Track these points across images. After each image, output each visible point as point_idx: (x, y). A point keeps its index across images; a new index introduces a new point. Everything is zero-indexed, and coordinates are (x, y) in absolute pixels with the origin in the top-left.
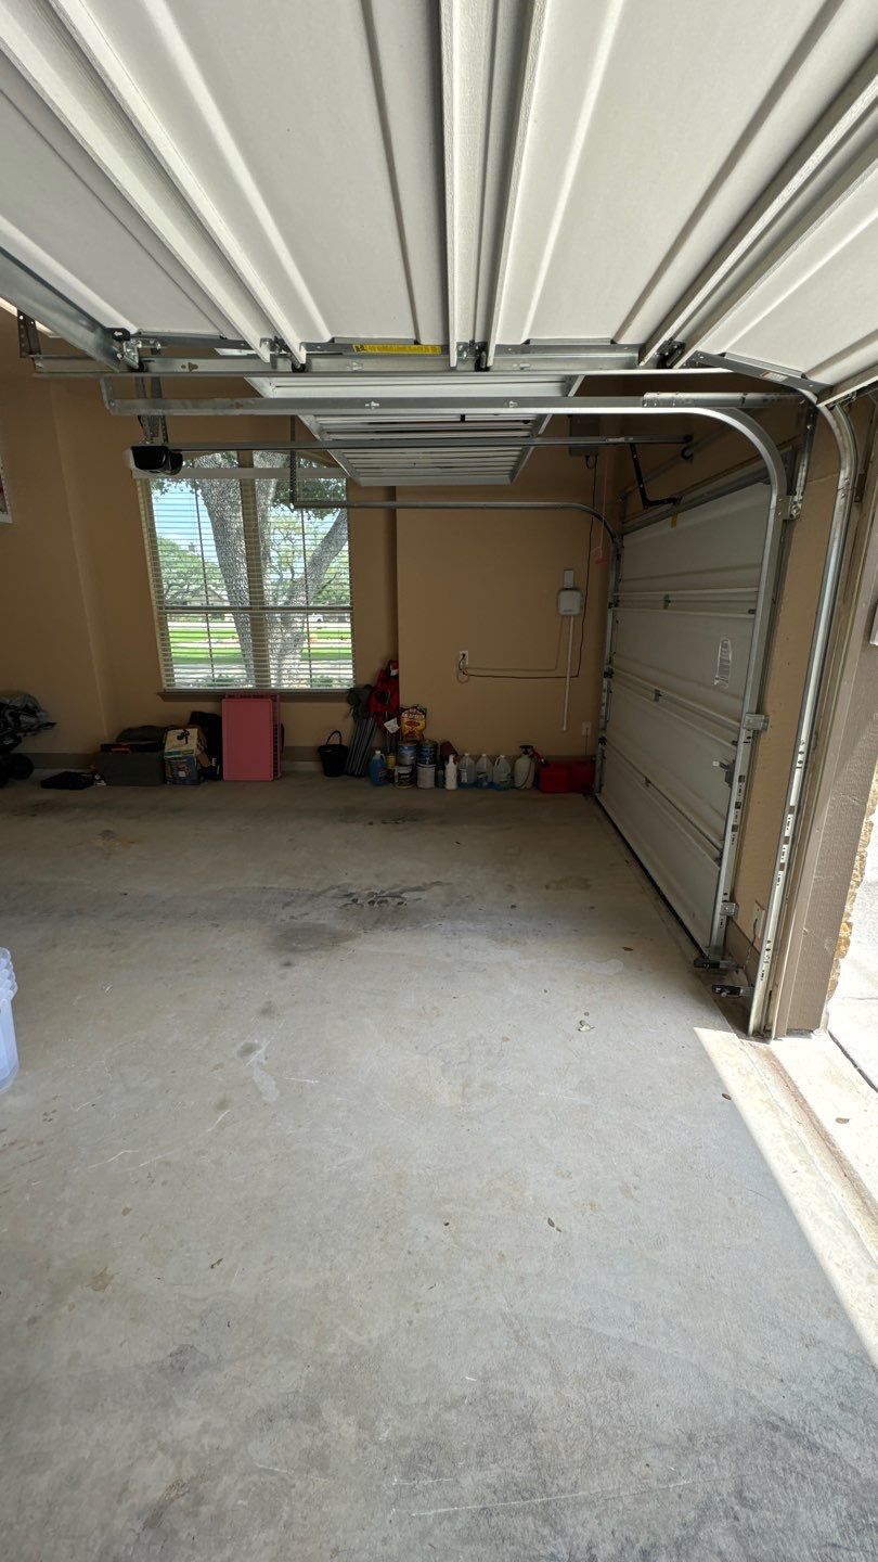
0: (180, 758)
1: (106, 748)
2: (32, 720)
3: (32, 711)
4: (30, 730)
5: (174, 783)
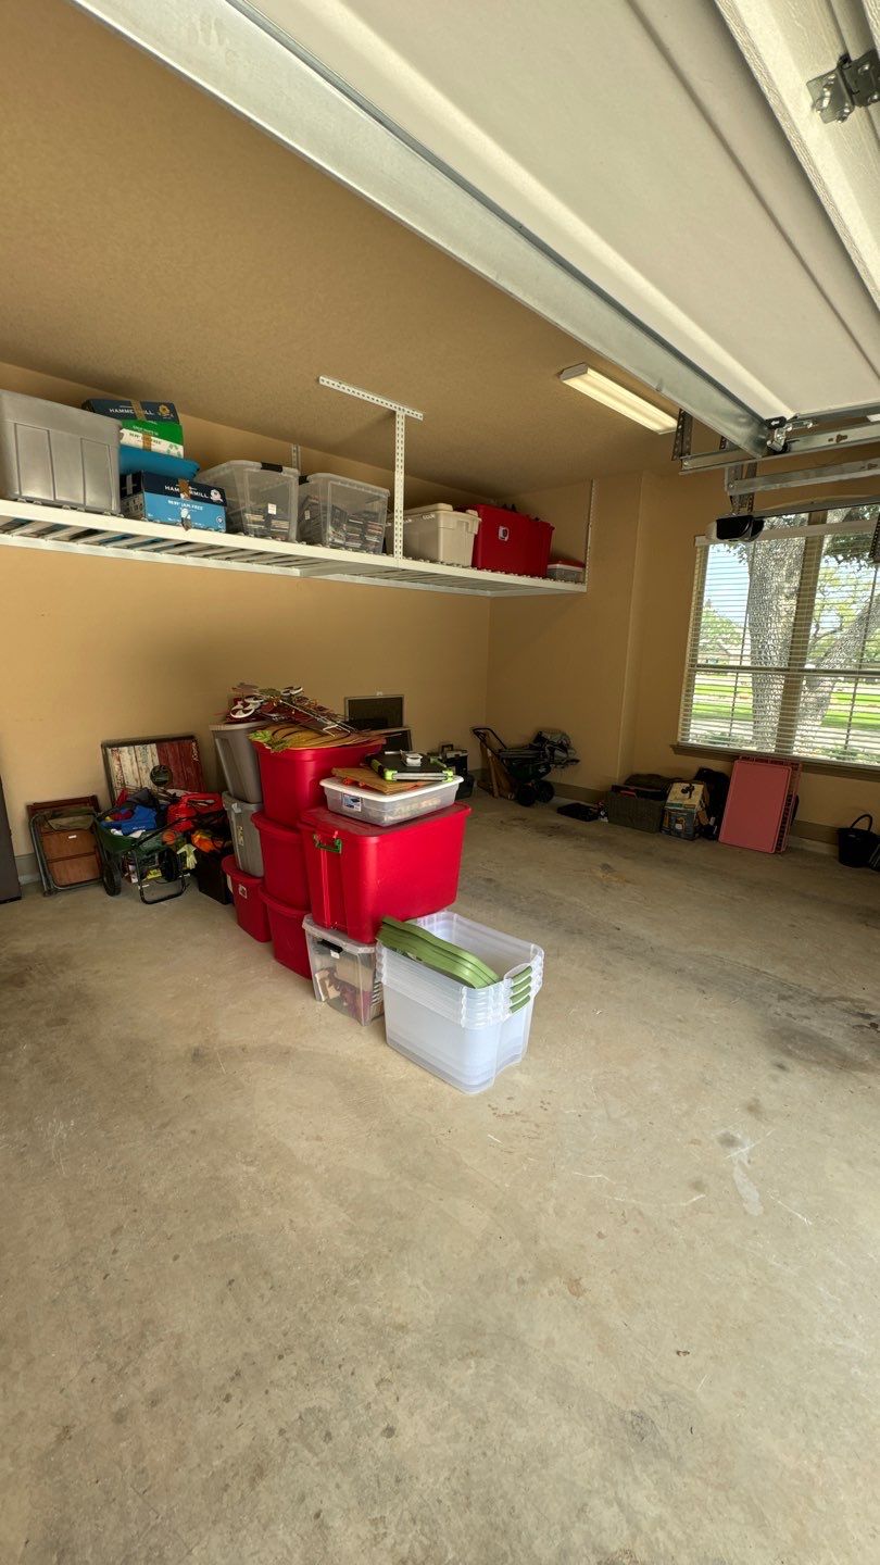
0: (680, 811)
1: (616, 789)
2: (564, 755)
3: (564, 748)
4: (560, 763)
5: (669, 833)
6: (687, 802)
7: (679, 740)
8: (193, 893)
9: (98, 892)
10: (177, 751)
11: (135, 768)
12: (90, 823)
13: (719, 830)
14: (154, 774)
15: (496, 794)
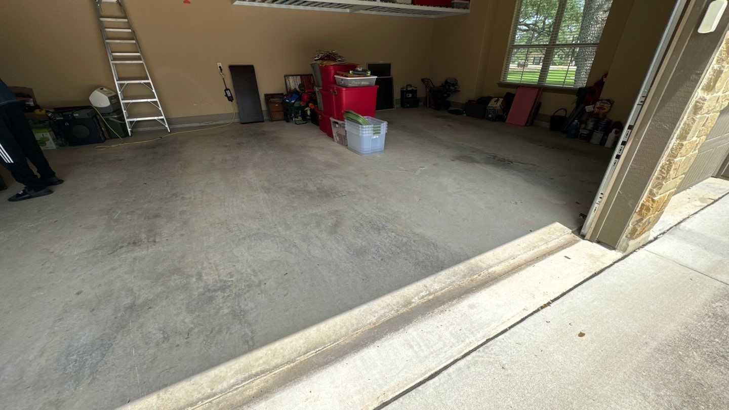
0: (492, 109)
1: (470, 101)
2: (455, 89)
3: (455, 85)
4: (453, 92)
5: (487, 119)
6: (495, 106)
7: (501, 81)
8: (310, 124)
9: (284, 122)
10: (307, 80)
11: (294, 83)
12: (282, 101)
13: (507, 117)
14: (300, 86)
15: (428, 106)
